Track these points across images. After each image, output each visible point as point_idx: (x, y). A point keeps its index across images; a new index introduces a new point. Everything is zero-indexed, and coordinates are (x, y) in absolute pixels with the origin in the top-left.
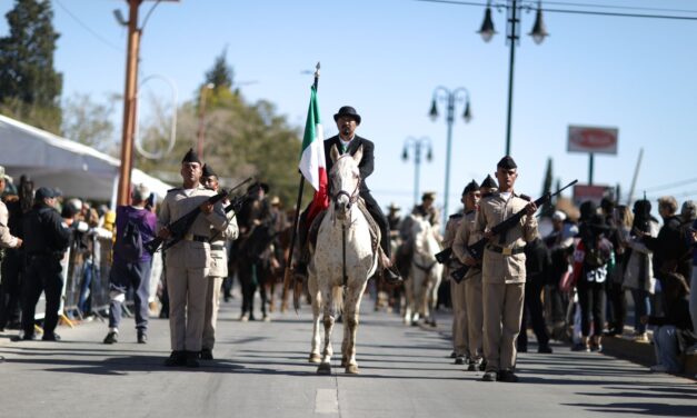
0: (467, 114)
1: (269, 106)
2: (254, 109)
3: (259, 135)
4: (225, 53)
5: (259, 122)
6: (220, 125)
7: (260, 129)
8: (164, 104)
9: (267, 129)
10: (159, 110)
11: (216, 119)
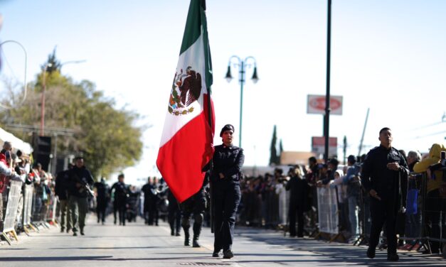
0: (255, 76)
1: (90, 84)
2: (79, 86)
3: (84, 106)
4: (54, 51)
5: (83, 95)
6: (56, 97)
7: (84, 101)
8: (13, 82)
9: (89, 101)
10: (9, 88)
11: (52, 93)
